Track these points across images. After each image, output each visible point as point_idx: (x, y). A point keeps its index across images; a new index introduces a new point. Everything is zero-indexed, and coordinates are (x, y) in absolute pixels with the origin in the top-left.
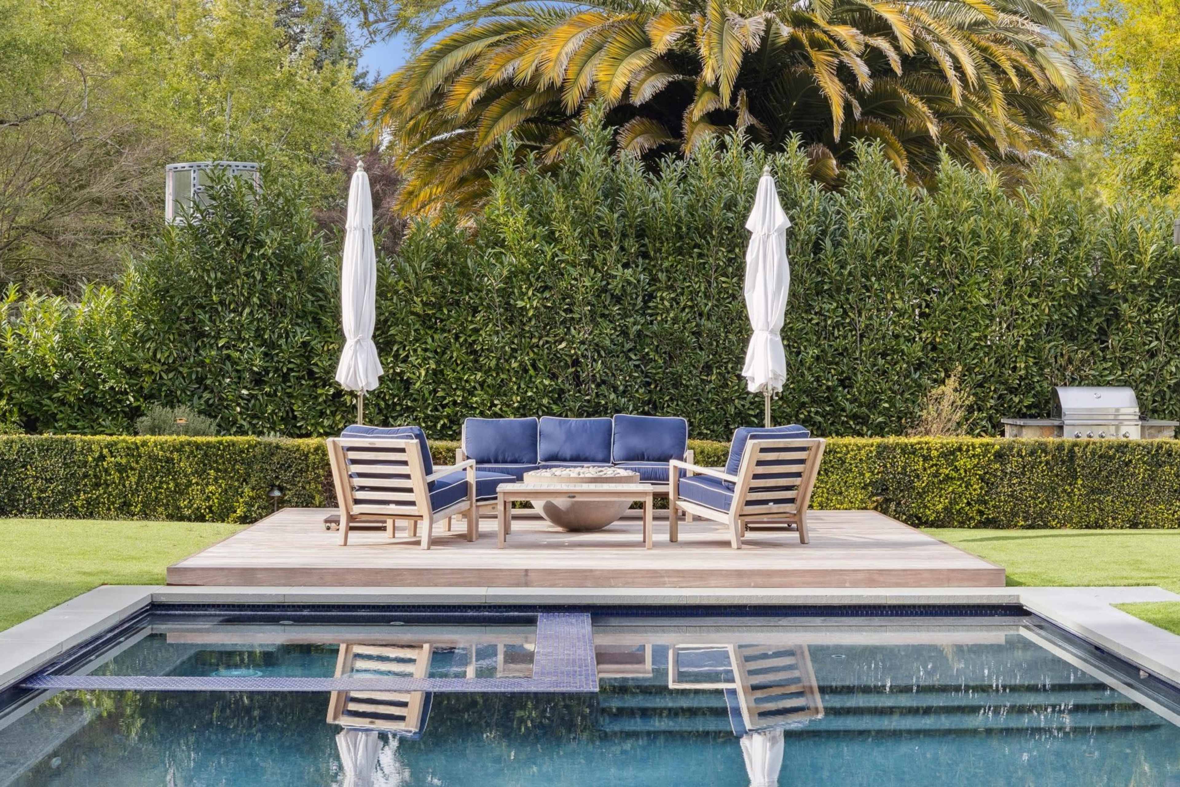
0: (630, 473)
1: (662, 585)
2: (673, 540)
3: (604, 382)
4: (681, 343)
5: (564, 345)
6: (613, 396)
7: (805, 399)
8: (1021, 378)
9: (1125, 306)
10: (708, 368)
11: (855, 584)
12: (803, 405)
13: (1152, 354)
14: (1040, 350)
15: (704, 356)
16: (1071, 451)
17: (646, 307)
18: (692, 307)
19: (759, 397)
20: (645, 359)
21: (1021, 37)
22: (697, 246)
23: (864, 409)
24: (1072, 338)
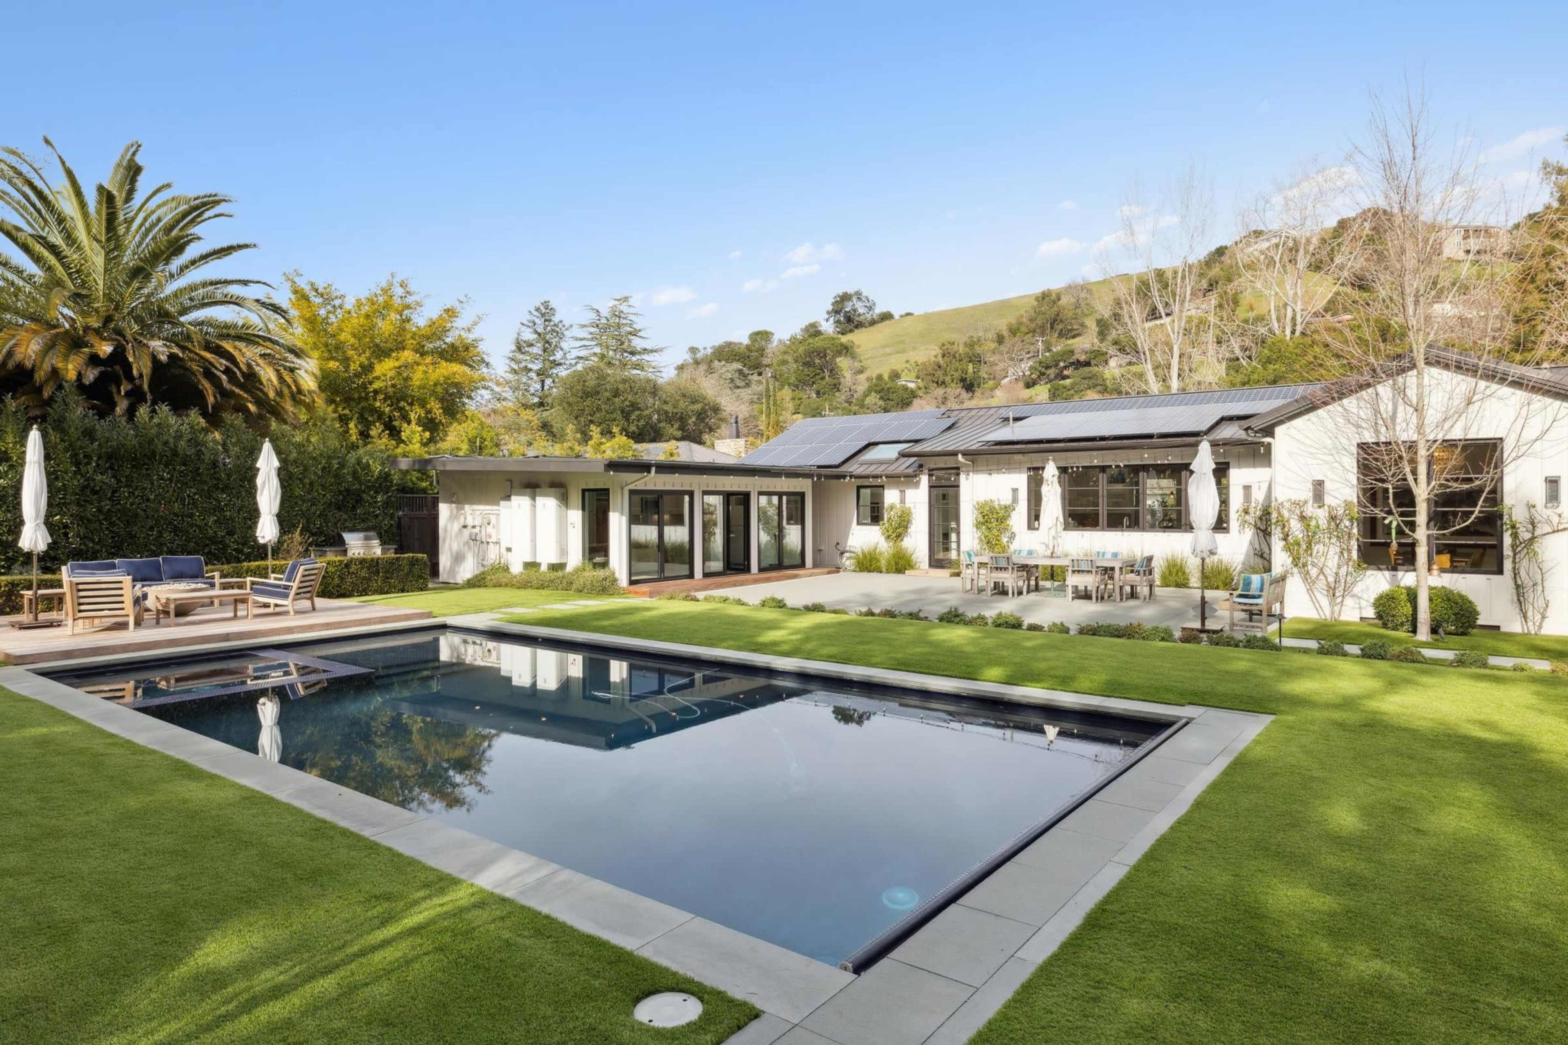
0: (204, 586)
1: (293, 633)
2: (235, 616)
3: (85, 537)
4: (136, 515)
5: (58, 517)
6: (91, 545)
7: (208, 542)
8: (318, 528)
9: (365, 495)
10: (151, 528)
11: (375, 623)
12: (207, 545)
13: (377, 516)
14: (326, 515)
15: (150, 523)
16: (377, 562)
17: (112, 496)
18: (142, 496)
19: (265, 546)
20: (112, 524)
21: (287, 364)
22: (146, 464)
23: (240, 546)
24: (339, 509)
